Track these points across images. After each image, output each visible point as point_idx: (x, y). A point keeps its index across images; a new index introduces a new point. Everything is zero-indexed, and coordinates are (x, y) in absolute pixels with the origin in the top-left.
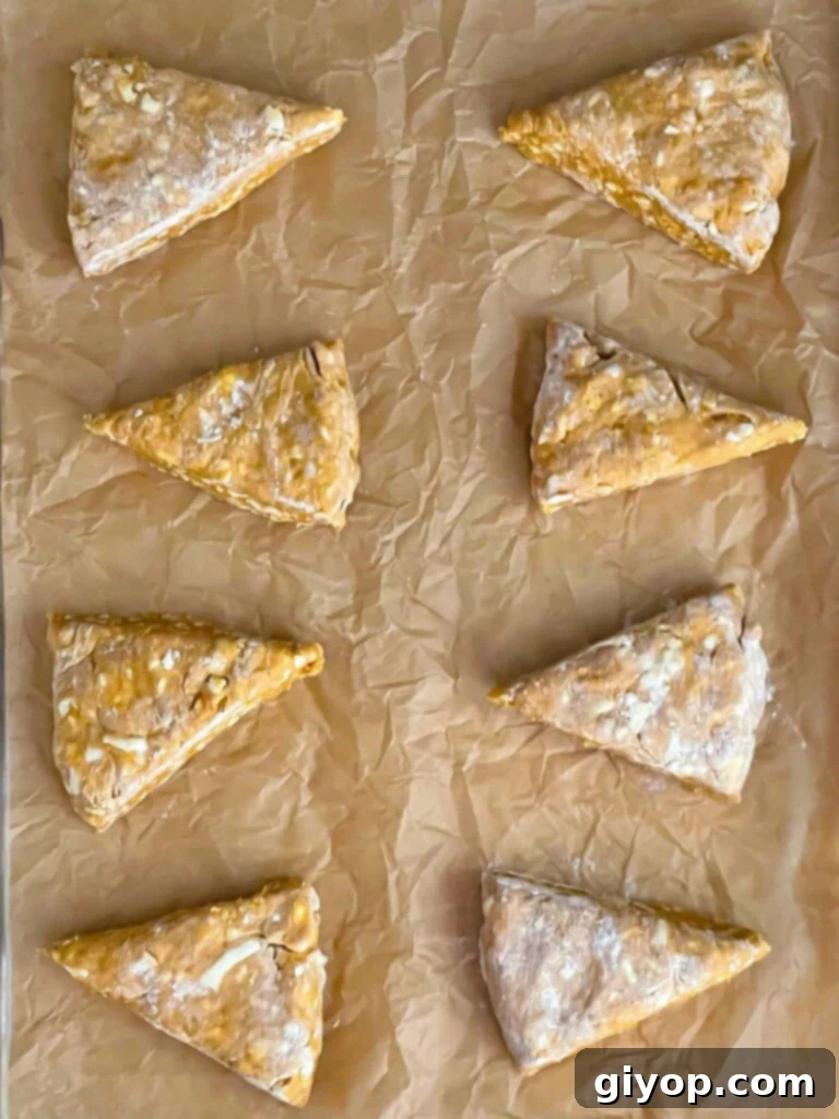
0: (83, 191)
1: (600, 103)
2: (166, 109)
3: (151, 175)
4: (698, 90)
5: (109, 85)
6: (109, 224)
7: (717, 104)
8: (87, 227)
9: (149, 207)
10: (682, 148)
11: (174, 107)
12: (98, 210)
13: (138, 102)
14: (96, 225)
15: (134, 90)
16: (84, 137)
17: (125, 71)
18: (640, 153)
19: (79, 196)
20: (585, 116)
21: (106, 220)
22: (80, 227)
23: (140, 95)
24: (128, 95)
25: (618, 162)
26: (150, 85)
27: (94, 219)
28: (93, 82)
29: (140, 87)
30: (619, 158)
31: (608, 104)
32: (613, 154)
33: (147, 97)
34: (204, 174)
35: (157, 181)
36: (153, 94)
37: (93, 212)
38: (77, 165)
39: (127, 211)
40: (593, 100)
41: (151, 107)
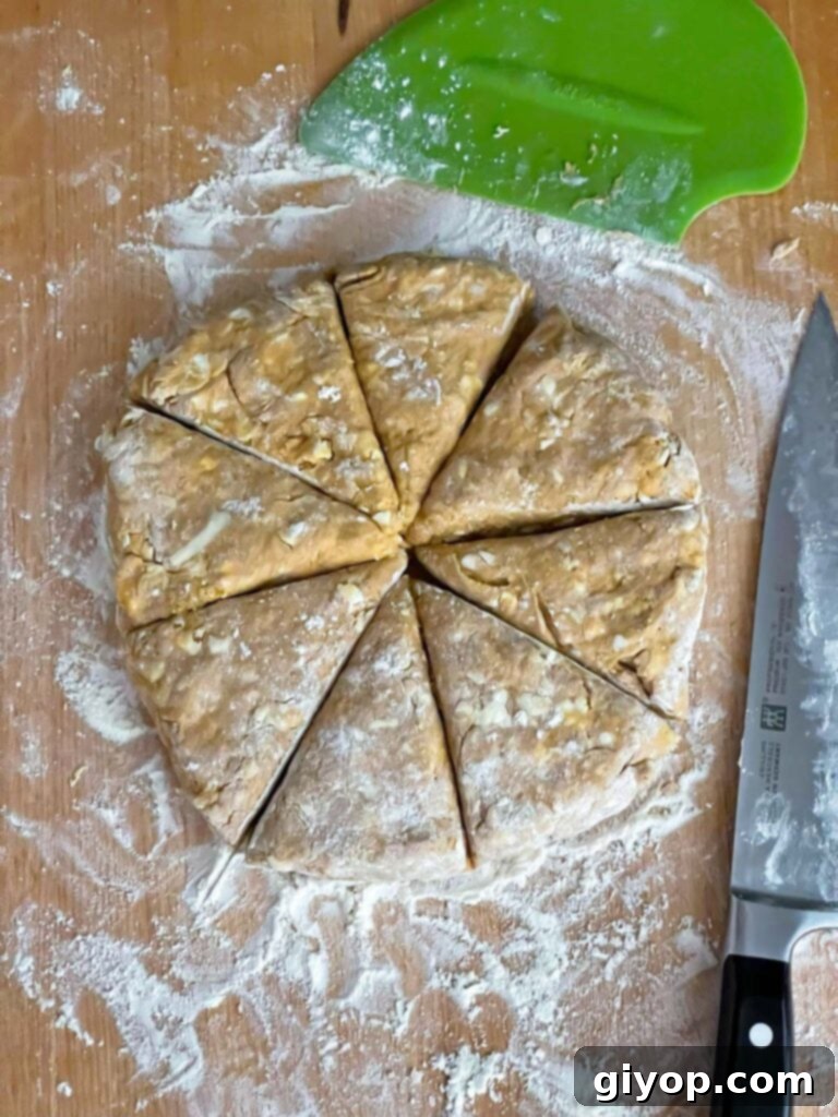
0: (193, 767)
1: (470, 468)
2: (236, 642)
3: (252, 712)
4: (542, 393)
5: (168, 649)
6: (237, 788)
7: (566, 392)
8: (218, 803)
9: (269, 747)
10: (567, 453)
11: (243, 636)
12: (219, 778)
13: (206, 650)
14: (225, 796)
15: (197, 640)
16: (169, 710)
17: (177, 626)
18: (537, 486)
19: (193, 773)
20: (465, 489)
21: (233, 785)
22: (210, 806)
23: (203, 640)
24: (191, 647)
25: (524, 508)
26: (209, 626)
27: (220, 790)
28: (150, 653)
29: (200, 633)
30: (523, 503)
31: (477, 464)
32: (516, 504)
33: (211, 638)
34: (305, 683)
35: (261, 715)
36: (216, 634)
37: (215, 783)
38: (173, 742)
39: (248, 763)
40: (462, 471)
41: (220, 647)
